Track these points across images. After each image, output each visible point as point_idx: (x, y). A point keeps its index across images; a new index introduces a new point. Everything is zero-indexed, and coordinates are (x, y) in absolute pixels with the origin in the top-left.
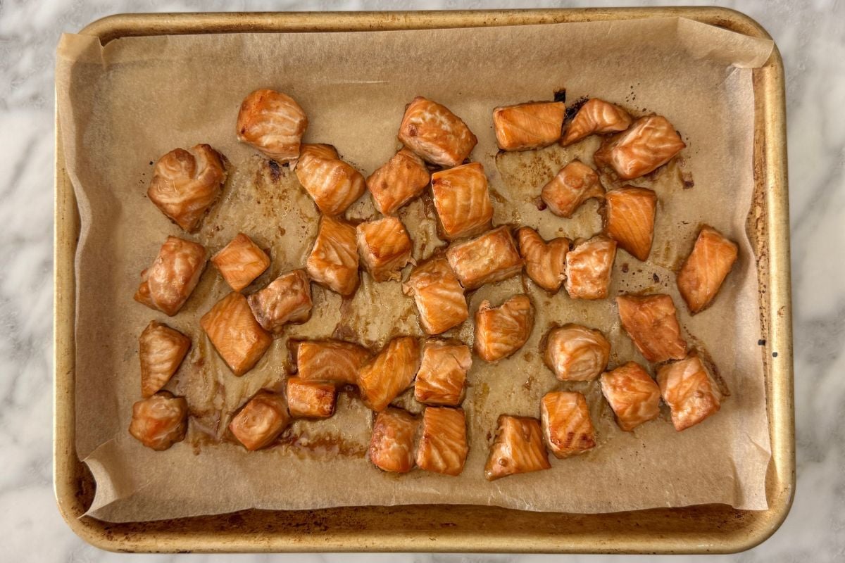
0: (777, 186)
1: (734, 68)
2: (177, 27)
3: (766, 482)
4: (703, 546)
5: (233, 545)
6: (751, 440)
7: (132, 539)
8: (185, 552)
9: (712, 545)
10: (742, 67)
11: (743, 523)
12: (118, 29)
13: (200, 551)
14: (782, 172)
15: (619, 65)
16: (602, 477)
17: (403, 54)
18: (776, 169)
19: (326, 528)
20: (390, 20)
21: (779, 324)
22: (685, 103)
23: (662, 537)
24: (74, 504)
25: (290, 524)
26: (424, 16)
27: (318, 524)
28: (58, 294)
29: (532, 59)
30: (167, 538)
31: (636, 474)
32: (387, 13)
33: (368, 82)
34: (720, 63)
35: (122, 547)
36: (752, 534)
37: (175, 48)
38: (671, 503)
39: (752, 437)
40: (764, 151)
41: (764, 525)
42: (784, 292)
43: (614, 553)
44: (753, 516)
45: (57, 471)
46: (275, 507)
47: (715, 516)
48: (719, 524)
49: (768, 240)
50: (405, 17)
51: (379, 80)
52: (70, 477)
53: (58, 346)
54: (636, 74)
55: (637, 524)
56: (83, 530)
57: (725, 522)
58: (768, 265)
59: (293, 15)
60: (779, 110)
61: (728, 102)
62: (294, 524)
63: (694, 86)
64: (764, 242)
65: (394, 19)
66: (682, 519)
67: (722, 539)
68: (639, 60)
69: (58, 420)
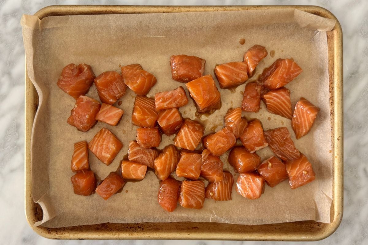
0: (338, 84)
1: (318, 31)
2: (79, 11)
3: (330, 211)
4: (303, 238)
5: (103, 236)
6: (323, 193)
7: (59, 234)
8: (82, 239)
9: (307, 238)
10: (321, 31)
11: (320, 228)
12: (53, 12)
13: (88, 239)
14: (341, 78)
15: (268, 29)
16: (259, 208)
17: (174, 24)
18: (338, 77)
19: (143, 229)
20: (172, 10)
21: (338, 144)
22: (296, 46)
23: (286, 234)
24: (34, 218)
25: (127, 227)
26: (187, 8)
27: (139, 227)
28: (27, 128)
29: (230, 26)
30: (74, 233)
31: (273, 207)
32: (171, 6)
33: (158, 36)
34: (312, 29)
35: (55, 237)
36: (324, 233)
37: (72, 21)
38: (288, 220)
39: (324, 191)
40: (333, 69)
41: (329, 229)
42: (340, 130)
43: (266, 241)
44: (325, 225)
45: (26, 204)
46: (118, 222)
47: (309, 225)
48: (310, 228)
49: (334, 107)
50: (179, 8)
51: (163, 36)
52: (32, 207)
53: (27, 150)
54: (275, 33)
55: (276, 228)
56: (38, 230)
57: (313, 227)
58: (334, 118)
59: (130, 7)
60: (340, 51)
61: (315, 46)
62: (129, 227)
63: (300, 39)
64: (332, 108)
65: (174, 9)
66: (295, 226)
67: (312, 234)
68: (277, 27)
69: (27, 182)
